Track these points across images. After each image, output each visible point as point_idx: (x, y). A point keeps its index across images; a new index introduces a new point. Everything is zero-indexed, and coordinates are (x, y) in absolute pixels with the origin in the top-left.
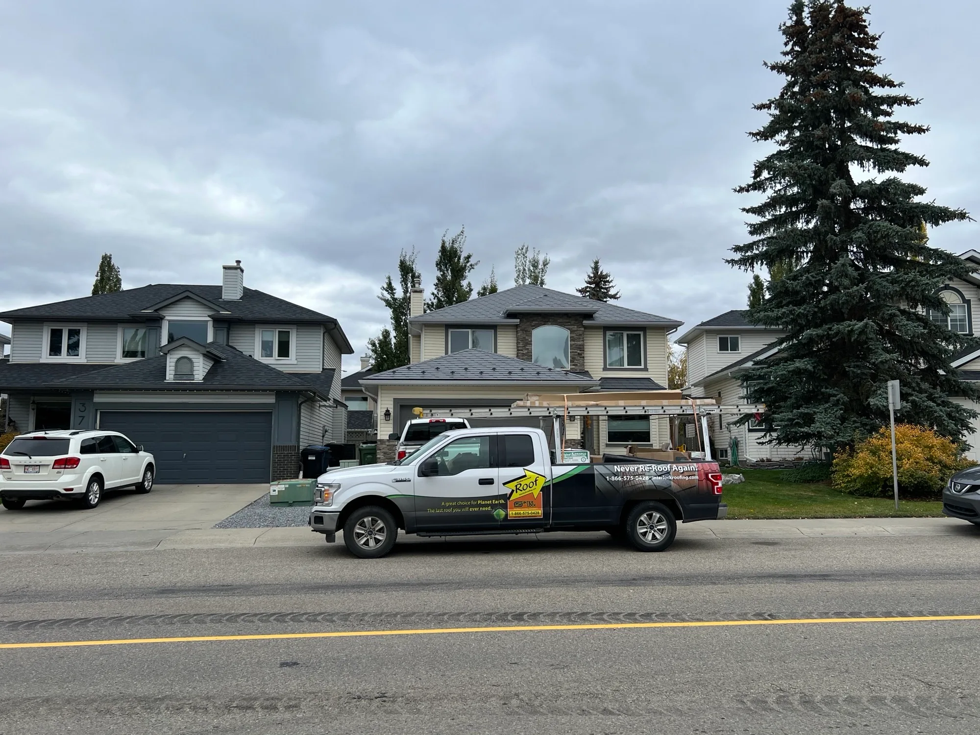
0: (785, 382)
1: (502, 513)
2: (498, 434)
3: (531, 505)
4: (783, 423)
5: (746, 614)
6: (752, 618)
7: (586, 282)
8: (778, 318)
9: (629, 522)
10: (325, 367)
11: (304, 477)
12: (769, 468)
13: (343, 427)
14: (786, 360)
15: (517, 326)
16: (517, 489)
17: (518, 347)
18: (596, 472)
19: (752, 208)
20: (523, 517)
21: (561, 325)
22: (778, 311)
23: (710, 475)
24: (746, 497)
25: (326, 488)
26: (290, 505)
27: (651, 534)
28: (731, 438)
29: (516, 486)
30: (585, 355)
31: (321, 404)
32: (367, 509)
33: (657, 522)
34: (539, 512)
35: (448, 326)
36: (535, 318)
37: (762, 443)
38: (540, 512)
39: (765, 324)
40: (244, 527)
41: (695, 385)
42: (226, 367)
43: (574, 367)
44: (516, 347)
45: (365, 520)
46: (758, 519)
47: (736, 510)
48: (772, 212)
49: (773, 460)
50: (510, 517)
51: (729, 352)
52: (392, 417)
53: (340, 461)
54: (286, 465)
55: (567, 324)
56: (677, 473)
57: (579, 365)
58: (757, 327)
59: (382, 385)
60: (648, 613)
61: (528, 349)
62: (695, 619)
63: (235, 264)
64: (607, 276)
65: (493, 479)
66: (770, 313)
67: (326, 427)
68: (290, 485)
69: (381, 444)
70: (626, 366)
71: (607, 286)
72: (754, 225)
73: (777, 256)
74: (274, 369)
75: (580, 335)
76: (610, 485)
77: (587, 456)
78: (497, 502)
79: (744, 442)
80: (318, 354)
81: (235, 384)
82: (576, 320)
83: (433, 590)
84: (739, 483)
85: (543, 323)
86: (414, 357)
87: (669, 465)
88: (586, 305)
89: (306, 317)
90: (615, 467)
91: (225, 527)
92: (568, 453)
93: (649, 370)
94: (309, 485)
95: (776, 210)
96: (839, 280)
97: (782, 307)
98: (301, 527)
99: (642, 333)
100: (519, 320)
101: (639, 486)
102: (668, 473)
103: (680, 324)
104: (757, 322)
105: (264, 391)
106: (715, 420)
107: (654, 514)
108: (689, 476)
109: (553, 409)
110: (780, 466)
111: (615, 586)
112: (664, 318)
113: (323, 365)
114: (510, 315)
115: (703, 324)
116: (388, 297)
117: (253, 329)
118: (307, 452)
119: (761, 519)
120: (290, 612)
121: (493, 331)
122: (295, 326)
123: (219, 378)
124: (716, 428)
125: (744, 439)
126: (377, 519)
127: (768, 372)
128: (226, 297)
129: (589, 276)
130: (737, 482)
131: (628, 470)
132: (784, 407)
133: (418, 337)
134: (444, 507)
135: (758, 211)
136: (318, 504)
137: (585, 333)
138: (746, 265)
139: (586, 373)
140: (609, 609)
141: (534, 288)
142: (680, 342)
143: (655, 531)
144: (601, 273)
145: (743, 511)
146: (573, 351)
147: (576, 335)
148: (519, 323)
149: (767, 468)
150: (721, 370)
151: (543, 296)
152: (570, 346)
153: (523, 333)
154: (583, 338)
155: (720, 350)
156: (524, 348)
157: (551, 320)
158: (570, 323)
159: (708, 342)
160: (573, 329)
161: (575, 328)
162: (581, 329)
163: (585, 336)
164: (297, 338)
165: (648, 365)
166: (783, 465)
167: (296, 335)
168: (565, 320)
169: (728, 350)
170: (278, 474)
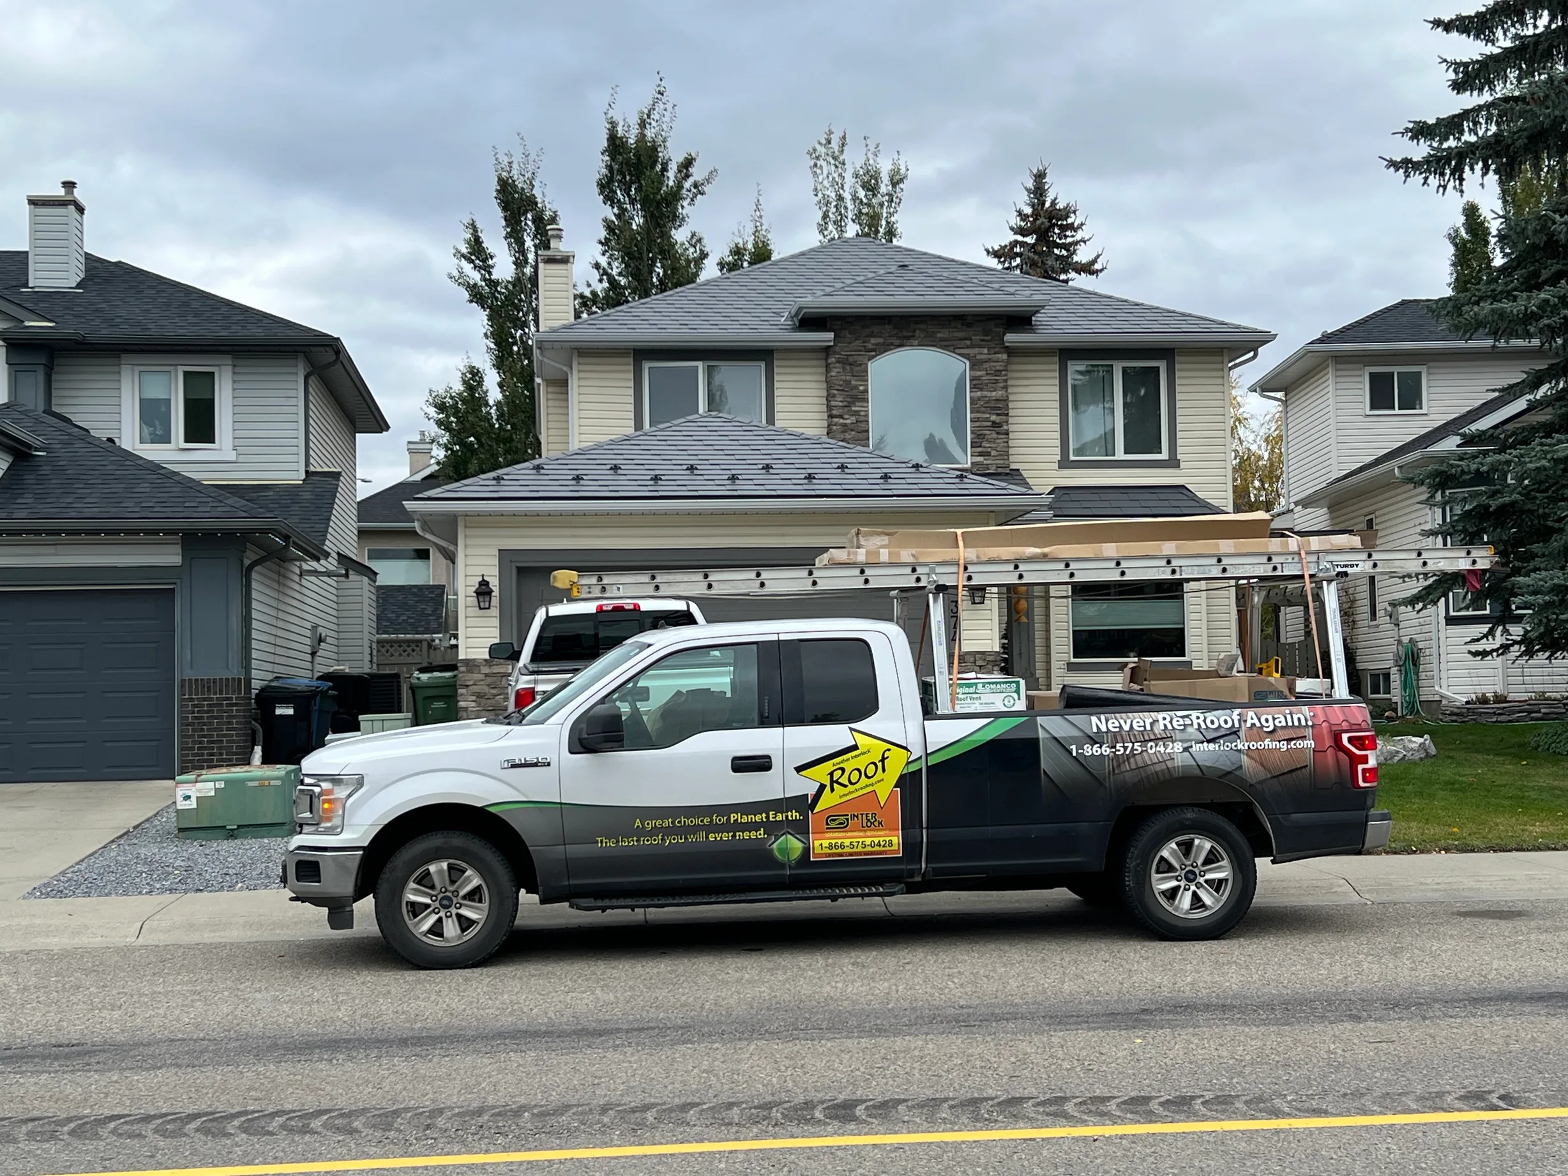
0: (1546, 490)
1: (795, 845)
2: (782, 637)
3: (871, 823)
4: (1540, 599)
5: (1441, 1095)
6: (1458, 1104)
7: (1012, 229)
8: (1529, 318)
9: (1131, 864)
10: (312, 469)
11: (267, 760)
12: (1501, 718)
13: (366, 629)
14: (1548, 430)
15: (827, 351)
16: (832, 782)
17: (829, 408)
18: (1041, 734)
19: (1460, 18)
20: (851, 854)
21: (947, 345)
22: (1529, 298)
23: (1345, 737)
24: (1441, 794)
25: (326, 785)
26: (231, 835)
27: (1189, 895)
28: (1399, 642)
29: (831, 774)
30: (1011, 428)
31: (305, 567)
32: (436, 840)
33: (1205, 863)
34: (890, 841)
35: (642, 354)
36: (876, 329)
37: (1484, 654)
38: (895, 840)
39: (1495, 334)
40: (109, 894)
41: (1305, 503)
42: (46, 470)
43: (980, 459)
44: (824, 408)
45: (432, 868)
46: (1473, 851)
47: (1414, 830)
48: (1512, 30)
49: (1511, 697)
50: (815, 855)
51: (1397, 411)
52: (495, 601)
53: (361, 717)
54: (215, 730)
55: (962, 343)
56: (1258, 733)
57: (993, 453)
58: (1472, 344)
59: (466, 515)
60: (1184, 1098)
61: (857, 413)
62: (1307, 1111)
63: (61, 192)
64: (1067, 212)
65: (769, 757)
66: (1506, 305)
67: (320, 630)
68: (227, 782)
69: (470, 671)
70: (1120, 455)
71: (1069, 240)
72: (1466, 65)
73: (1526, 149)
74: (177, 474)
75: (998, 373)
76: (1080, 769)
77: (1018, 691)
78: (779, 817)
79: (1434, 651)
80: (293, 434)
81: (73, 515)
82: (986, 332)
83: (616, 1047)
84: (1421, 759)
85: (897, 342)
86: (551, 439)
87: (1237, 711)
88: (1012, 290)
89: (256, 332)
90: (1094, 719)
91: (60, 894)
92: (969, 686)
93: (1182, 465)
94: (278, 783)
95: (1523, 23)
97: (1539, 287)
98: (261, 892)
99: (1162, 365)
100: (831, 335)
101: (1158, 768)
102: (1234, 733)
103: (1265, 338)
104: (1470, 329)
105: (151, 534)
106: (1358, 596)
107: (1197, 842)
108: (1289, 740)
109: (925, 570)
110: (1530, 712)
111: (1094, 1029)
112: (1222, 323)
113: (307, 464)
114: (809, 321)
115: (1326, 338)
116: (475, 276)
117: (116, 369)
118: (269, 697)
119: (1481, 851)
120: (238, 1109)
121: (763, 365)
122: (228, 360)
123: (28, 499)
124: (1358, 617)
125: (1434, 643)
126: (464, 865)
127: (1500, 462)
128: (39, 283)
129: (1020, 213)
130: (1417, 756)
131: (1126, 728)
132: (1543, 555)
133: (561, 384)
134: (641, 833)
135: (1477, 25)
136: (306, 829)
137: (1010, 367)
138: (1442, 174)
139: (1014, 476)
140: (1080, 1086)
141: (872, 247)
142: (1264, 387)
143: (1199, 886)
144: (1053, 203)
145: (1432, 830)
146: (979, 415)
147: (987, 374)
148: (832, 344)
149: (1494, 720)
150: (1376, 459)
151: (893, 269)
152: (971, 404)
153: (844, 369)
154: (1006, 381)
155: (1372, 408)
156: (846, 409)
157: (918, 332)
158: (971, 340)
159: (1339, 386)
160: (978, 357)
161: (983, 353)
162: (1000, 356)
163: (1010, 375)
164: (234, 389)
165: (1179, 450)
166: (1539, 712)
167: (230, 381)
168: (956, 334)
169: (1393, 408)
170: (194, 755)
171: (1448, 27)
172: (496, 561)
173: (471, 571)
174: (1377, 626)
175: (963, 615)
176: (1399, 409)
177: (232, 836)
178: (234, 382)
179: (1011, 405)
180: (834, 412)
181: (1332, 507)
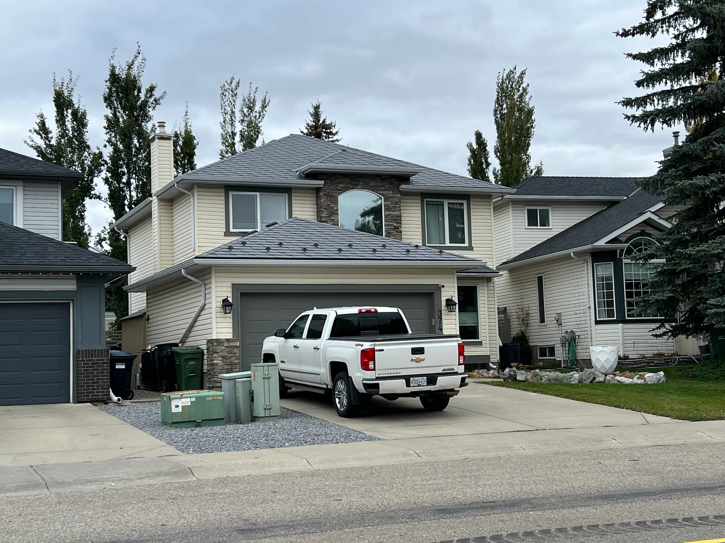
12: (634, 366)
15: (318, 190)
17: (319, 217)
19: (639, 54)
21: (373, 189)
28: (562, 332)
30: (403, 229)
35: (229, 188)
36: (341, 180)
49: (631, 357)
52: (232, 309)
55: (380, 188)
61: (333, 220)
68: (196, 398)
69: (219, 345)
70: (448, 244)
75: (397, 203)
79: (587, 336)
81: (26, 263)
82: (391, 184)
85: (351, 186)
93: (474, 249)
99: (465, 202)
100: (322, 182)
110: (648, 363)
114: (312, 175)
118: (113, 359)
122: (21, 183)
124: (531, 322)
125: (587, 333)
129: (308, 125)
133: (168, 201)
135: (647, 58)
137: (402, 201)
144: (323, 121)
146: (389, 223)
147: (392, 204)
148: (322, 186)
149: (631, 367)
150: (531, 249)
151: (340, 151)
152: (385, 218)
153: (327, 199)
154: (400, 207)
155: (529, 225)
156: (328, 218)
157: (360, 183)
158: (384, 187)
159: (515, 215)
160: (388, 195)
161: (390, 193)
162: (397, 195)
163: (402, 204)
164: (24, 199)
165: (473, 242)
166: (653, 363)
167: (22, 195)
168: (378, 184)
169: (537, 226)
170: (86, 390)
171: (635, 57)
172: (230, 290)
173: (219, 294)
174: (546, 325)
175: (444, 317)
176: (540, 226)
177: (199, 425)
178: (24, 195)
179: (402, 219)
180: (323, 220)
181: (511, 271)
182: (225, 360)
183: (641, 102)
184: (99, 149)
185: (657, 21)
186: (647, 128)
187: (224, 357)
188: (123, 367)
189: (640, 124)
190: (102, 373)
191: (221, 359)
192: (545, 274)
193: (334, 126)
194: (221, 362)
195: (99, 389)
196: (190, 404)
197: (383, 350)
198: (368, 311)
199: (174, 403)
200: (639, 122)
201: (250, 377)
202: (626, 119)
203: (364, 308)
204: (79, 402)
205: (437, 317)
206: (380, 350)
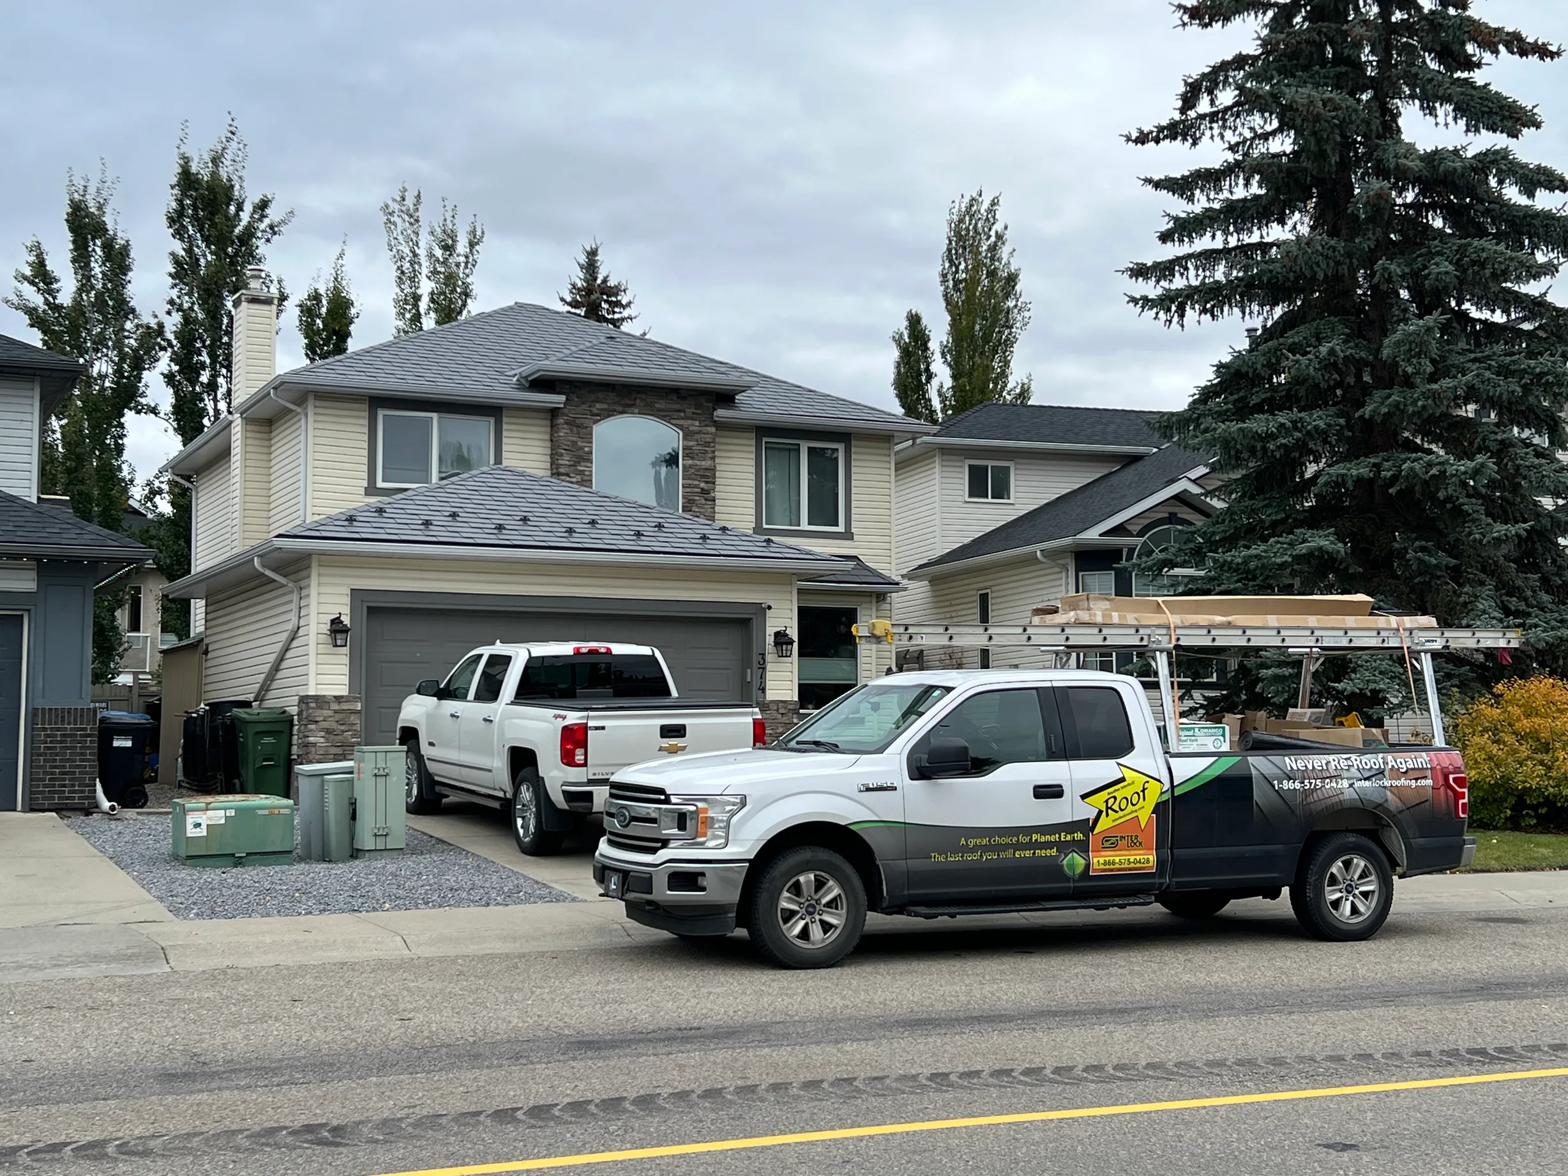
1: (1080, 861)
2: (1055, 684)
3: (1134, 843)
7: (562, 300)
9: (1312, 879)
15: (553, 413)
16: (1107, 808)
17: (555, 466)
18: (1254, 772)
19: (1167, 180)
20: (1119, 870)
21: (664, 416)
23: (1451, 777)
25: (700, 805)
26: (238, 862)
27: (1348, 904)
29: (1107, 801)
30: (718, 495)
32: (805, 854)
33: (1361, 877)
34: (1146, 858)
35: (377, 401)
36: (601, 395)
38: (1151, 858)
41: (912, 576)
44: (552, 467)
45: (802, 879)
48: (1212, 193)
50: (1095, 870)
52: (349, 639)
55: (676, 415)
56: (1396, 773)
61: (582, 473)
64: (616, 291)
65: (1060, 786)
68: (238, 810)
69: (320, 707)
70: (805, 526)
71: (617, 316)
75: (707, 444)
76: (1280, 800)
77: (1223, 735)
78: (1069, 838)
80: (26, 458)
82: (698, 407)
85: (620, 409)
87: (1381, 755)
88: (722, 370)
90: (1287, 759)
92: (1188, 730)
93: (855, 537)
96: (1414, 361)
99: (841, 447)
100: (563, 398)
101: (1329, 802)
102: (1381, 773)
107: (1355, 861)
108: (1417, 779)
109: (1148, 631)
114: (542, 383)
116: (38, 300)
121: (492, 420)
126: (827, 876)
129: (574, 286)
131: (1310, 767)
134: (966, 849)
135: (1181, 186)
137: (717, 440)
143: (1354, 896)
144: (605, 281)
146: (690, 482)
147: (698, 445)
148: (562, 406)
150: (972, 541)
151: (603, 340)
152: (682, 472)
153: (571, 431)
154: (713, 452)
155: (970, 496)
156: (571, 469)
157: (638, 403)
158: (685, 412)
159: (945, 474)
160: (691, 428)
161: (694, 425)
162: (709, 429)
163: (717, 447)
165: (853, 524)
168: (672, 406)
169: (987, 497)
170: (45, 786)
171: (1157, 185)
172: (347, 600)
173: (323, 609)
175: (769, 667)
176: (992, 498)
177: (240, 863)
179: (717, 474)
180: (562, 470)
181: (934, 581)
182: (332, 737)
183: (1164, 270)
184: (156, 316)
185: (1202, 117)
186: (1170, 322)
187: (329, 731)
188: (129, 744)
189: (1157, 313)
190: (82, 754)
191: (323, 734)
192: (994, 589)
193: (624, 291)
194: (322, 740)
195: (73, 786)
196: (223, 821)
197: (603, 728)
198: (592, 652)
199: (190, 820)
200: (1155, 310)
201: (352, 773)
202: (1132, 305)
203: (585, 646)
204: (32, 810)
205: (755, 665)
206: (597, 728)
